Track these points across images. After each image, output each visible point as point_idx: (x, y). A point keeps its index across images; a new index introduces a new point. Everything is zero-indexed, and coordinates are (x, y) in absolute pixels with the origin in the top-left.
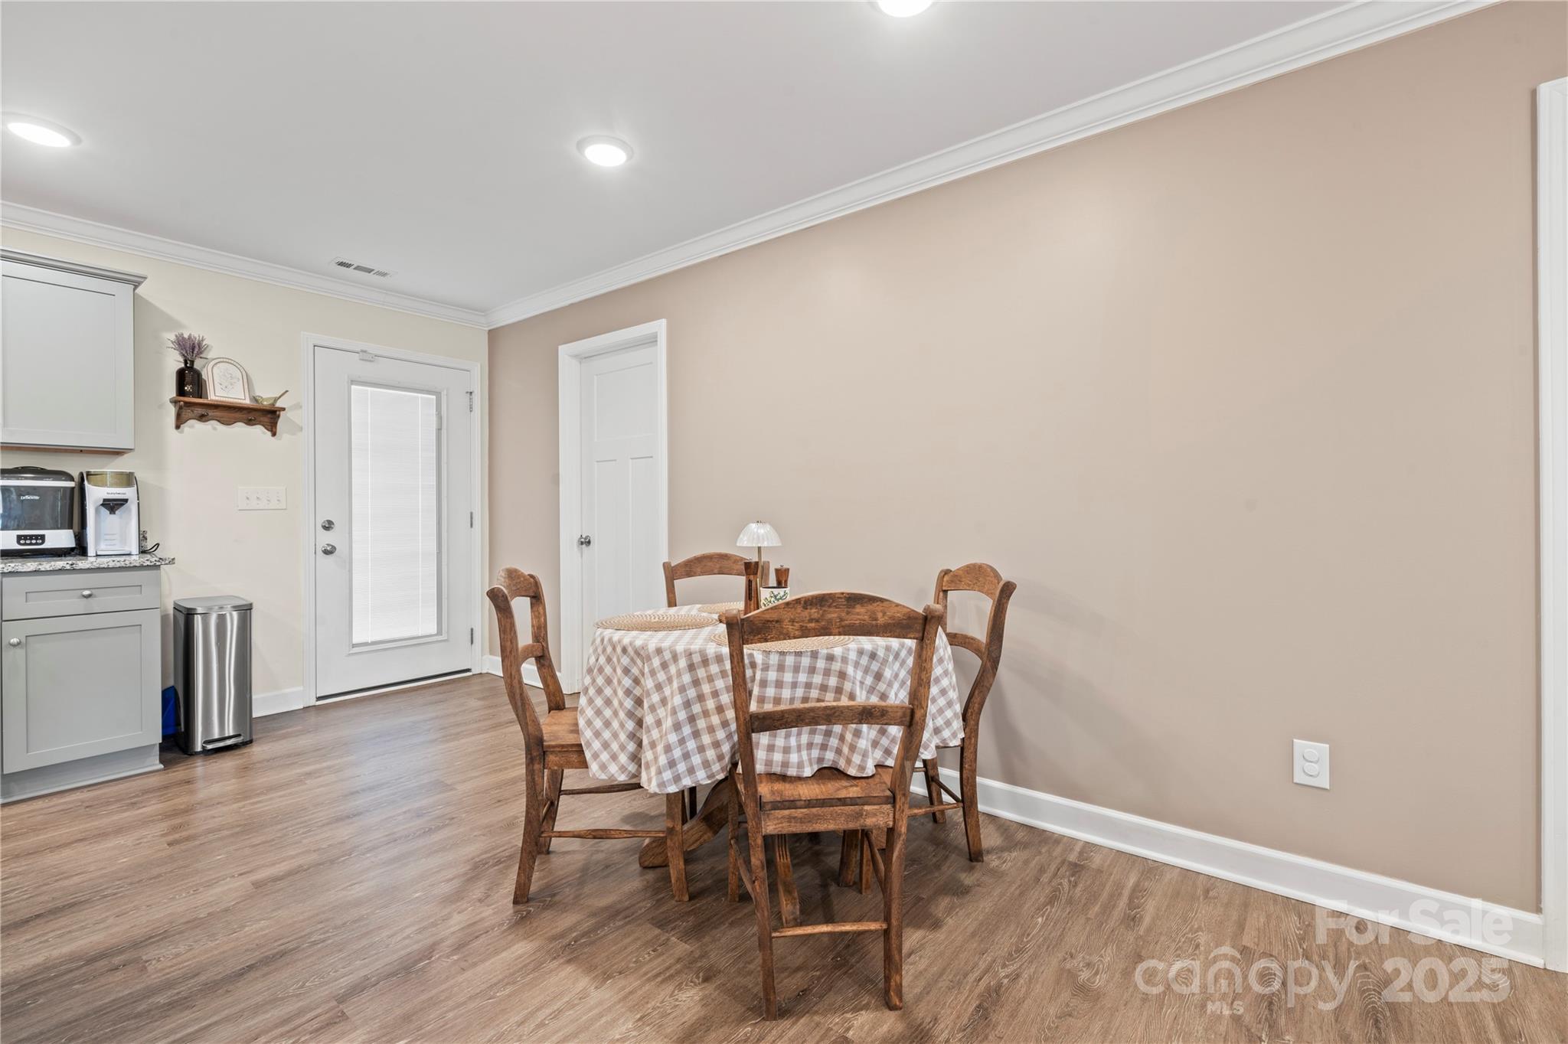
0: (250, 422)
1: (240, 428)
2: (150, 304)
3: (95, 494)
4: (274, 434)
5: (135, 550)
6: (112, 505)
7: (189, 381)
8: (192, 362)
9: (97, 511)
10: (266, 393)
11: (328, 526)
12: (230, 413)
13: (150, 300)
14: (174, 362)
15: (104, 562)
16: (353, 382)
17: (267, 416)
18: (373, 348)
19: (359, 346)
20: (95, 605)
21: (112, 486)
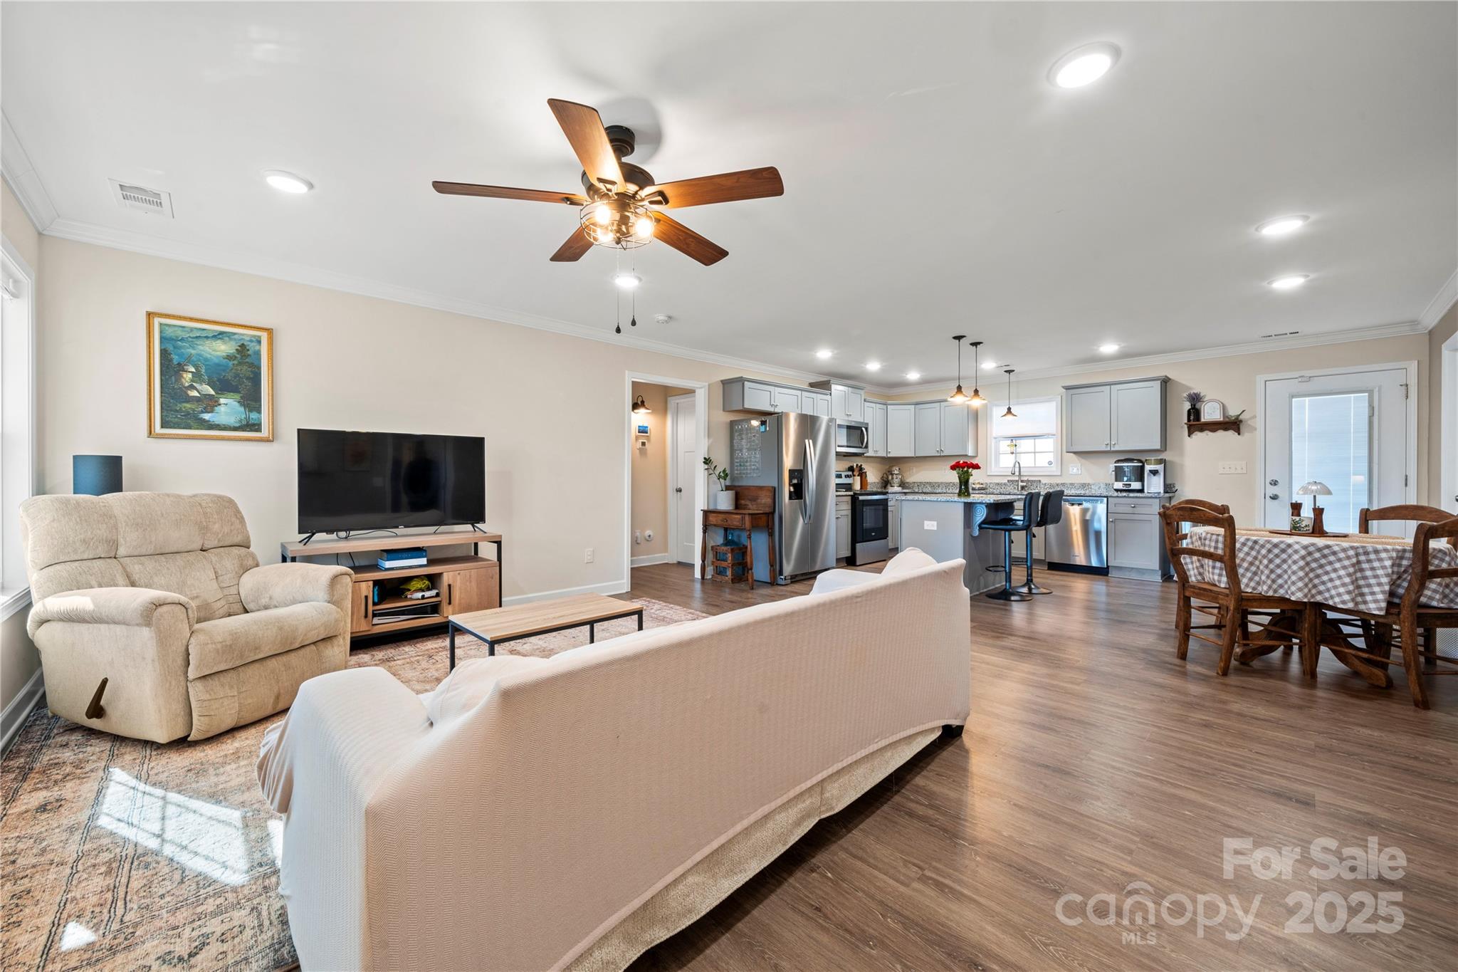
0: (1226, 429)
1: (1221, 433)
2: (1180, 383)
3: (1148, 468)
4: (1239, 434)
5: (1162, 492)
6: (1154, 473)
7: (1194, 413)
8: (1195, 405)
9: (1148, 475)
10: (1233, 412)
11: (1275, 483)
12: (1214, 426)
13: (1178, 381)
14: (1187, 406)
15: (1150, 495)
16: (1293, 397)
17: (1233, 425)
18: (1308, 373)
19: (1296, 374)
20: (1136, 510)
21: (1154, 464)
